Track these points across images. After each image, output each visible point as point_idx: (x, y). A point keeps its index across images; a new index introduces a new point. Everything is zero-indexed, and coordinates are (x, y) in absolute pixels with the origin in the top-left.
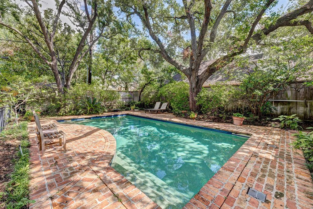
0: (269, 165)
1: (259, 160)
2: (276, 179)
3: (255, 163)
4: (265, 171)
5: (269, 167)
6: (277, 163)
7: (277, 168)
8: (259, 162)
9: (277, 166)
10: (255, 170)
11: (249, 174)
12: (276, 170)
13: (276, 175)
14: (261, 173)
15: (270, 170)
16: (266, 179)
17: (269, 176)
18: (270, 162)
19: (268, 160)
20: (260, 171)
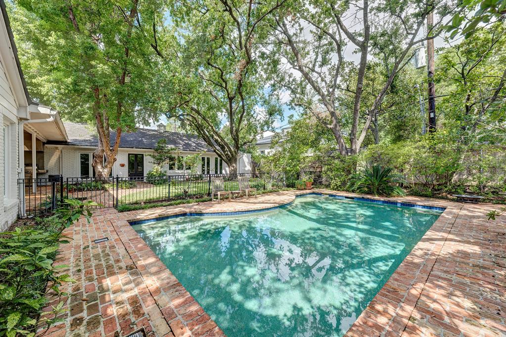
0: (104, 266)
1: (121, 264)
2: (91, 255)
3: (121, 258)
4: (104, 257)
5: (103, 262)
6: (96, 277)
7: (93, 268)
8: (118, 261)
9: (94, 271)
10: (114, 251)
11: (116, 245)
12: (94, 265)
13: (92, 259)
14: (106, 252)
15: (100, 261)
16: (100, 250)
17: (99, 254)
18: (105, 271)
19: (111, 274)
20: (109, 253)
